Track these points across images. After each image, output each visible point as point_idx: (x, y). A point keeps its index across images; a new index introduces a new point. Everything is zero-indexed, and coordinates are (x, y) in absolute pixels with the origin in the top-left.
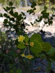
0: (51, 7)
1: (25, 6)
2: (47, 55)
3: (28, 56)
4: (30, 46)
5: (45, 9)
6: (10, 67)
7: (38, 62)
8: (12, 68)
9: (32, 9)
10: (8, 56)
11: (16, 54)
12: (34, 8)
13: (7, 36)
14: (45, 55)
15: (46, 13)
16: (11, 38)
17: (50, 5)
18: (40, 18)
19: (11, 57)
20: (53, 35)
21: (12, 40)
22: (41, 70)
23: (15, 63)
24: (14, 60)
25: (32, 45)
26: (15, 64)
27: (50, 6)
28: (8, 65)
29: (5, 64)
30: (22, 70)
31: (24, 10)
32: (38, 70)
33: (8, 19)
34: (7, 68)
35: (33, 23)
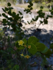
0: (48, 5)
1: (22, 3)
2: (41, 53)
3: (26, 56)
4: (28, 49)
5: (41, 9)
6: (8, 63)
7: (34, 58)
8: (9, 64)
9: (29, 9)
10: (5, 52)
11: (14, 51)
12: (30, 8)
13: (4, 33)
14: (40, 53)
15: (42, 13)
16: (8, 35)
17: (47, 2)
18: (36, 18)
19: (8, 53)
20: (48, 32)
21: (9, 37)
22: (36, 65)
23: (12, 58)
24: (11, 56)
25: (29, 48)
26: (12, 60)
27: (46, 4)
28: (6, 61)
29: (2, 59)
30: (20, 66)
31: (21, 7)
32: (34, 65)
33: (7, 19)
34: (5, 63)
35: (29, 22)
